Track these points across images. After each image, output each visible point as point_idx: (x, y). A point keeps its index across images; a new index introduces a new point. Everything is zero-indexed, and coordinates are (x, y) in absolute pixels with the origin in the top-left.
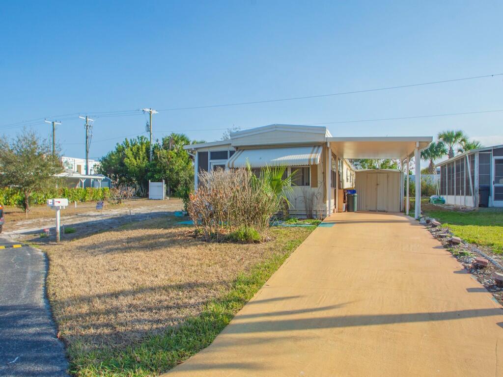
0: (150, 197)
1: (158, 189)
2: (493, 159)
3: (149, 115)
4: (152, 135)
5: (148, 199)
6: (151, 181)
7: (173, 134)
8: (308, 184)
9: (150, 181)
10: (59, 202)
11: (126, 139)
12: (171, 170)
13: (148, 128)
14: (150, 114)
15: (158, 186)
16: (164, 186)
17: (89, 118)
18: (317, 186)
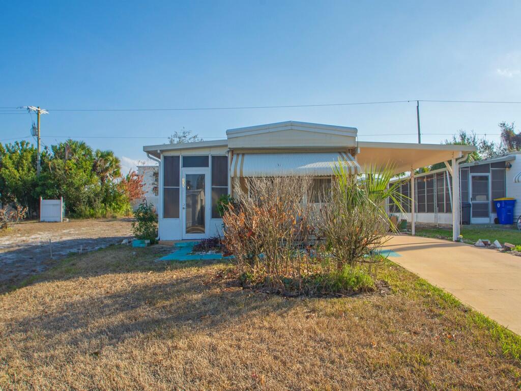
0: (41, 219)
1: (53, 208)
2: (471, 175)
3: (36, 115)
4: (40, 141)
5: (39, 222)
6: (43, 199)
7: (70, 140)
9: (41, 198)
12: (71, 185)
13: (35, 131)
14: (38, 114)
15: (54, 205)
16: (63, 204)
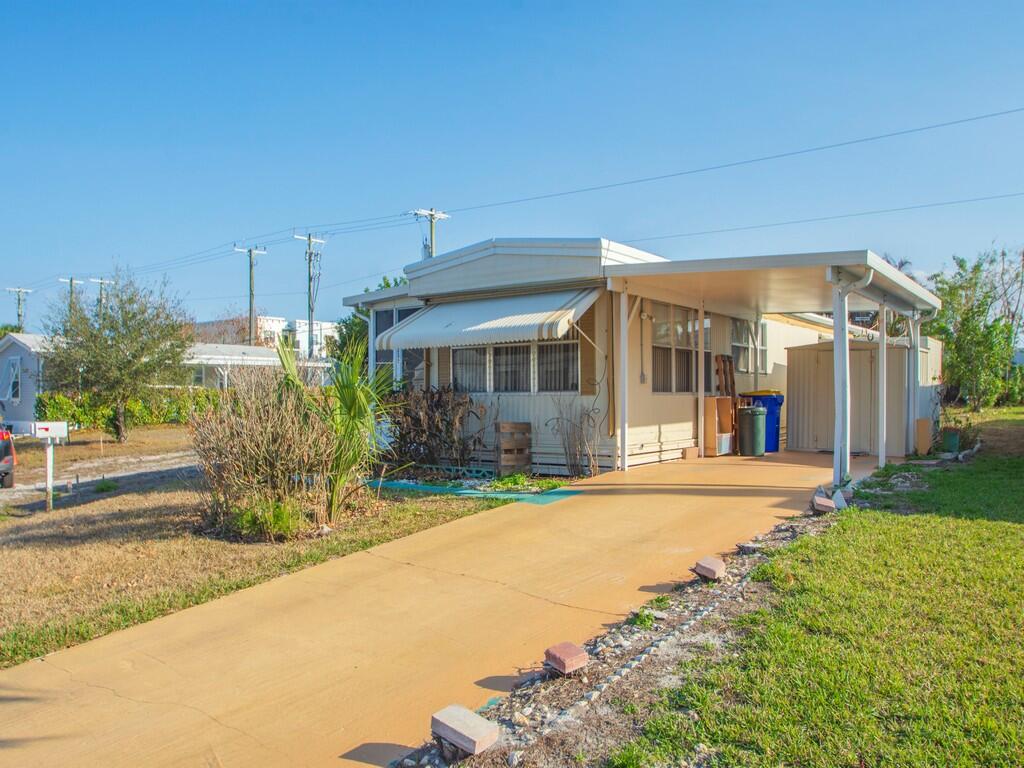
3: (429, 223)
8: (575, 387)
10: (47, 429)
11: (384, 279)
14: (432, 222)
17: (316, 237)
18: (593, 393)
